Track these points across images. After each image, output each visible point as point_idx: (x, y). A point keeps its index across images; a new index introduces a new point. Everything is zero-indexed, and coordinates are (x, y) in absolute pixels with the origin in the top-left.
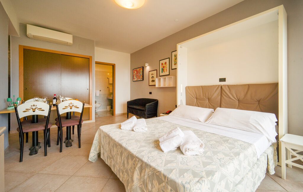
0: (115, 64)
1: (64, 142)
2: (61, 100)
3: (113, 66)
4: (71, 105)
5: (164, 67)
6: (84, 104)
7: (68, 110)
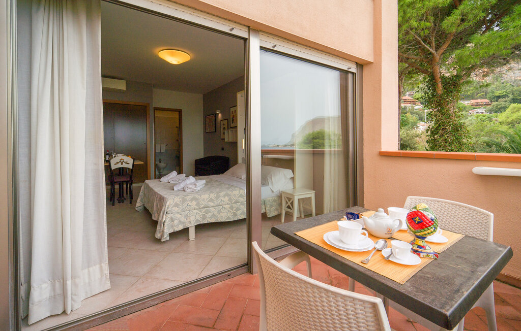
0: (181, 110)
1: (117, 200)
2: (114, 156)
3: (179, 112)
4: (122, 161)
5: (234, 116)
6: (134, 161)
7: (119, 166)
